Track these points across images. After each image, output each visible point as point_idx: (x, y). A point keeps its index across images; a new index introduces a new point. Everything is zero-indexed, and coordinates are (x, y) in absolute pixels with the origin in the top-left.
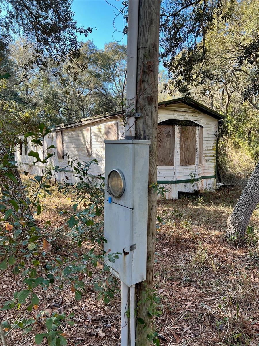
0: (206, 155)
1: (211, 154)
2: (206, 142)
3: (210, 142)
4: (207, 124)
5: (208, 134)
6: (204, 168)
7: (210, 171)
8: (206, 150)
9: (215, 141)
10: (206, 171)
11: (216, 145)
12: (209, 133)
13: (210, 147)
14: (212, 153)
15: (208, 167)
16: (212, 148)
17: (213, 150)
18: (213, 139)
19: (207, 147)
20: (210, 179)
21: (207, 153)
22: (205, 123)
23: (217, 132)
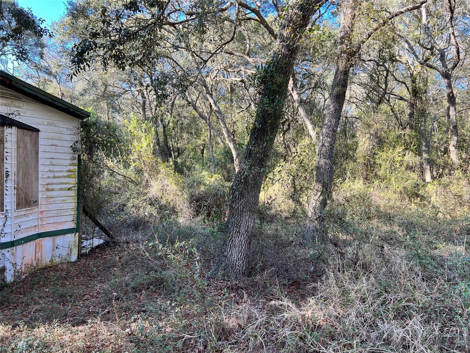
0: (50, 187)
1: (64, 186)
2: (48, 162)
3: (61, 162)
4: (49, 124)
5: (52, 145)
6: (44, 215)
7: (63, 219)
8: (49, 177)
9: (74, 159)
10: (51, 220)
11: (76, 168)
12: (55, 142)
13: (60, 171)
14: (66, 184)
15: (55, 212)
16: (66, 174)
17: (69, 177)
18: (70, 156)
19: (50, 171)
20: (62, 236)
21: (52, 184)
22: (46, 122)
23: (77, 142)
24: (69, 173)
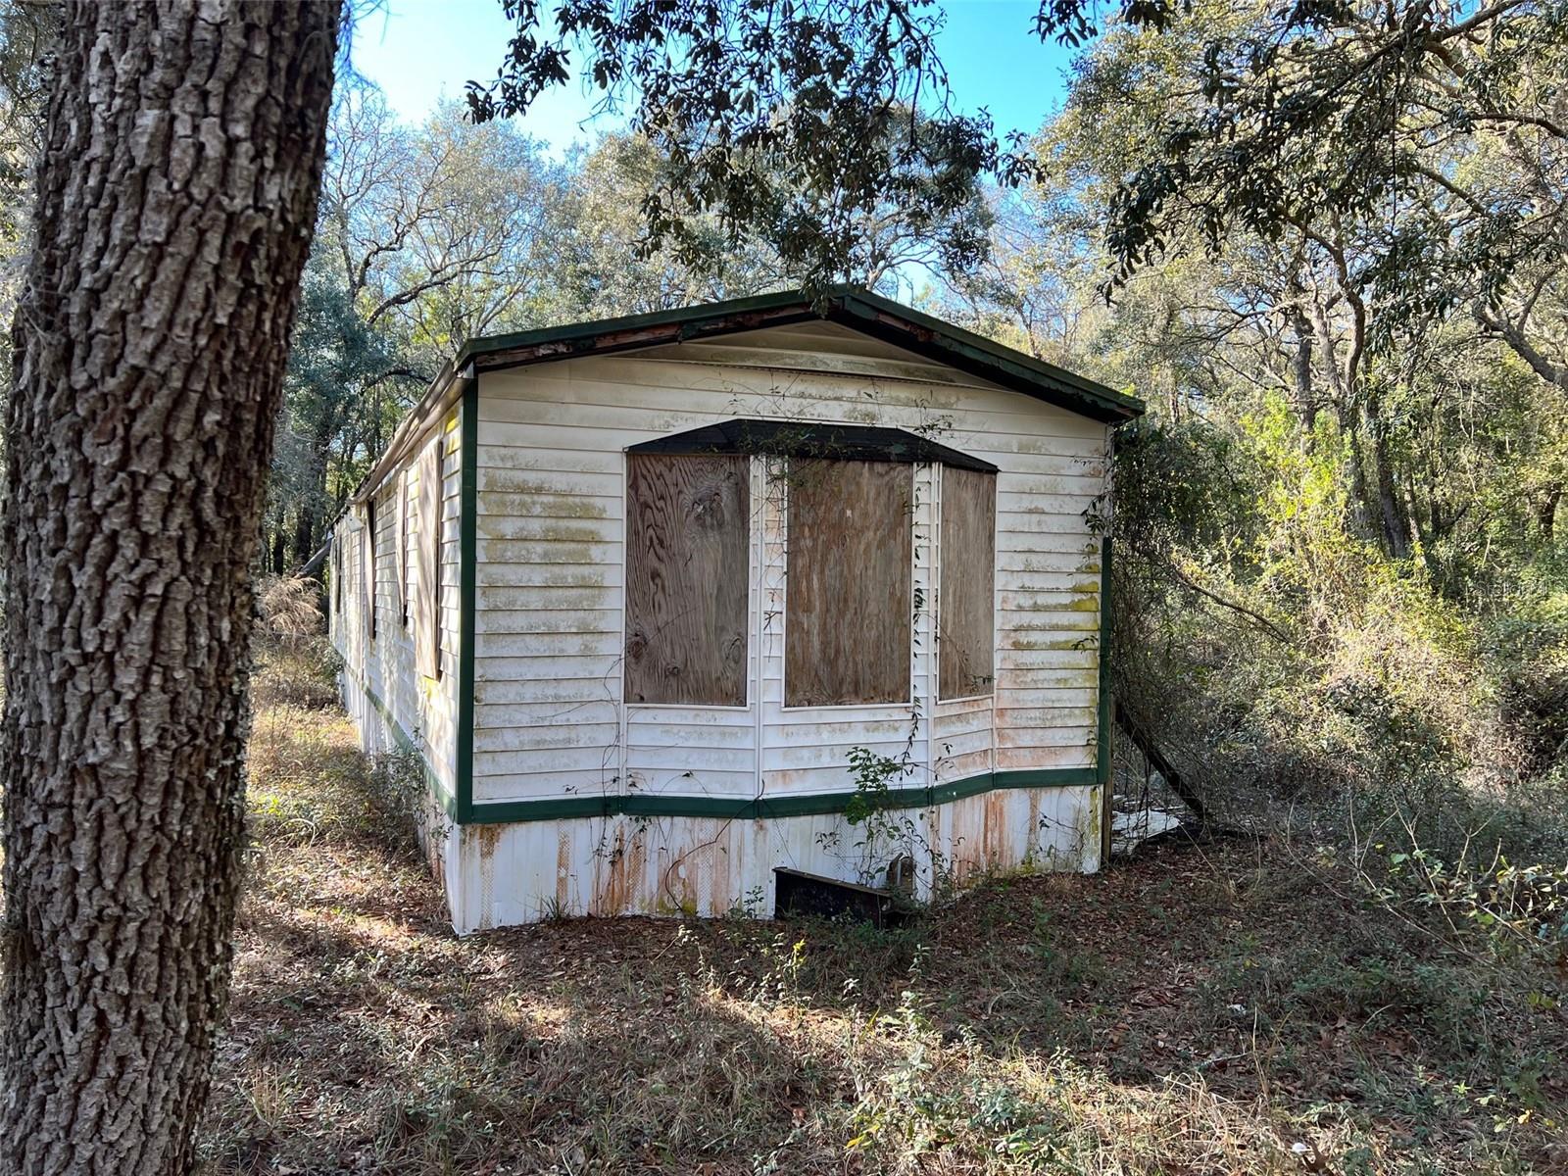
0: (1024, 638)
1: (1061, 637)
2: (1019, 562)
3: (1053, 561)
4: (1023, 449)
5: (1030, 512)
6: (1009, 720)
7: (1058, 738)
8: (1020, 609)
9: (1093, 552)
10: (1026, 739)
11: (1098, 579)
12: (1043, 503)
13: (1050, 591)
14: (1069, 628)
15: (1037, 713)
16: (1066, 599)
17: (1075, 607)
18: (1081, 543)
19: (1024, 589)
20: (1056, 792)
21: (1030, 628)
22: (1014, 442)
23: (1101, 498)
24: (1077, 597)
